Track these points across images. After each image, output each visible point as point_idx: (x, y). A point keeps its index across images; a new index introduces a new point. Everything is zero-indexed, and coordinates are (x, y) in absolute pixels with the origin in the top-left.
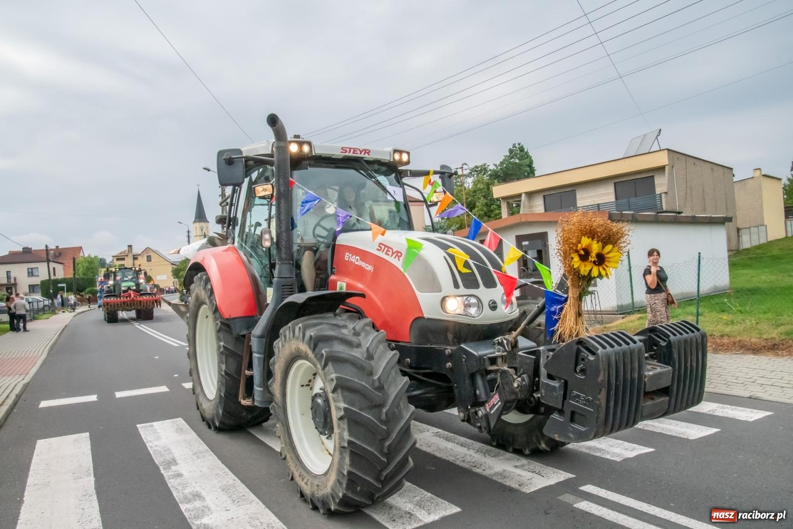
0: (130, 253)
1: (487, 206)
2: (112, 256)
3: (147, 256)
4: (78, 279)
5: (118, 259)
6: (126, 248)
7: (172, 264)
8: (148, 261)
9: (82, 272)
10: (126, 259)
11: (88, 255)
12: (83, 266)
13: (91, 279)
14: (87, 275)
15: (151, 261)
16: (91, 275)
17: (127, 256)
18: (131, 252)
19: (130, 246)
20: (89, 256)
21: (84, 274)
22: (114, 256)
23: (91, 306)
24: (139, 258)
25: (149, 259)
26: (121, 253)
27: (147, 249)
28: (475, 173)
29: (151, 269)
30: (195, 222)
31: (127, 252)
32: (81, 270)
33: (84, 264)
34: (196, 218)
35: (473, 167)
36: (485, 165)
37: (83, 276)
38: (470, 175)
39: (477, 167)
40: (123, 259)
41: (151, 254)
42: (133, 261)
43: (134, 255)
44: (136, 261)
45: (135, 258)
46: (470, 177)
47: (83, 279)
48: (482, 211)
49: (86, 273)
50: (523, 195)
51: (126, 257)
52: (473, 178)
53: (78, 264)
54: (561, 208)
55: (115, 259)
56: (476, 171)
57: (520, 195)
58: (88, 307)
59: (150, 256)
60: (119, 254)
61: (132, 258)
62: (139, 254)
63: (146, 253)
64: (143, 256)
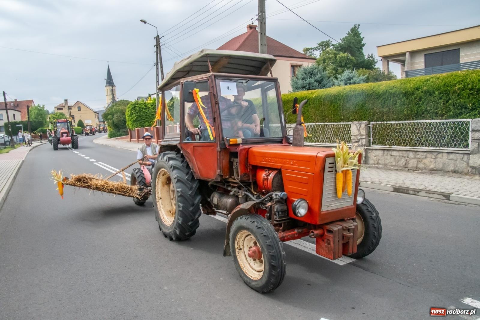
0: (66, 105)
1: (335, 70)
3: (78, 107)
4: (31, 122)
5: (58, 109)
6: (64, 102)
7: (95, 112)
8: (78, 110)
9: (34, 117)
10: (63, 109)
11: (37, 105)
12: (34, 113)
13: (40, 121)
14: (38, 119)
15: (80, 110)
16: (41, 119)
17: (64, 107)
18: (67, 104)
19: (66, 100)
20: (39, 106)
21: (36, 118)
22: (55, 107)
23: (42, 141)
24: (72, 108)
25: (79, 109)
26: (60, 105)
27: (78, 102)
28: (321, 47)
29: (81, 116)
30: (106, 86)
31: (64, 104)
32: (33, 116)
33: (35, 111)
34: (107, 83)
35: (321, 42)
36: (329, 41)
37: (35, 120)
38: (316, 49)
39: (323, 42)
40: (62, 109)
41: (81, 105)
43: (69, 106)
44: (70, 111)
45: (70, 108)
46: (317, 50)
47: (35, 122)
48: (332, 73)
49: (37, 117)
50: (408, 54)
51: (63, 108)
52: (319, 51)
53: (31, 111)
54: (442, 65)
55: (56, 109)
56: (322, 46)
57: (404, 54)
58: (40, 142)
59: (80, 107)
60: (59, 105)
61: (68, 109)
62: (72, 105)
63: (77, 105)
64: (75, 107)
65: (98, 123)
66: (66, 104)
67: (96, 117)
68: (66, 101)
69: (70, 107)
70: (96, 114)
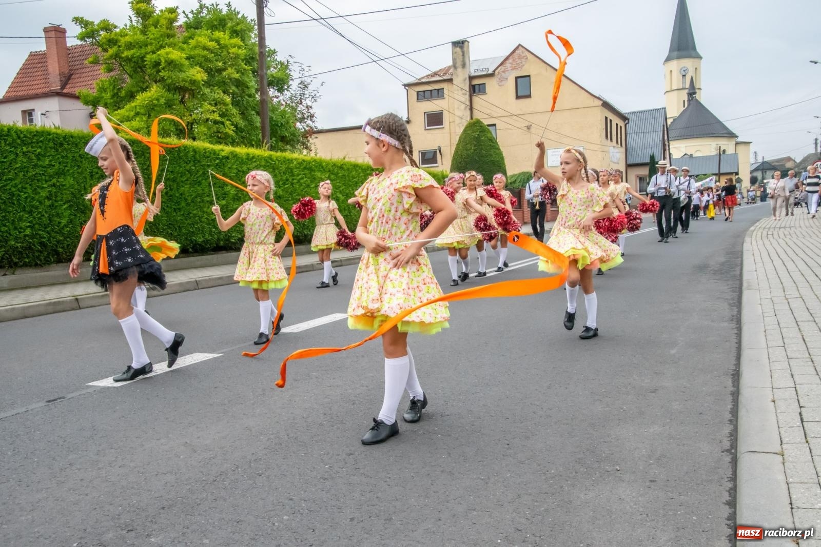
0: (460, 70)
2: (405, 85)
3: (517, 78)
5: (421, 96)
7: (605, 106)
8: (518, 97)
10: (446, 92)
15: (529, 96)
17: (450, 80)
18: (464, 66)
19: (460, 45)
22: (411, 86)
24: (491, 85)
25: (523, 88)
26: (432, 72)
27: (518, 53)
40: (439, 94)
41: (530, 68)
42: (467, 97)
43: (471, 78)
44: (478, 100)
45: (475, 88)
51: (444, 86)
55: (413, 93)
59: (529, 76)
60: (428, 76)
61: (467, 88)
62: (490, 72)
63: (514, 69)
64: (502, 80)
65: (622, 168)
66: (459, 64)
67: (608, 135)
68: (458, 49)
69: (476, 82)
70: (611, 116)
